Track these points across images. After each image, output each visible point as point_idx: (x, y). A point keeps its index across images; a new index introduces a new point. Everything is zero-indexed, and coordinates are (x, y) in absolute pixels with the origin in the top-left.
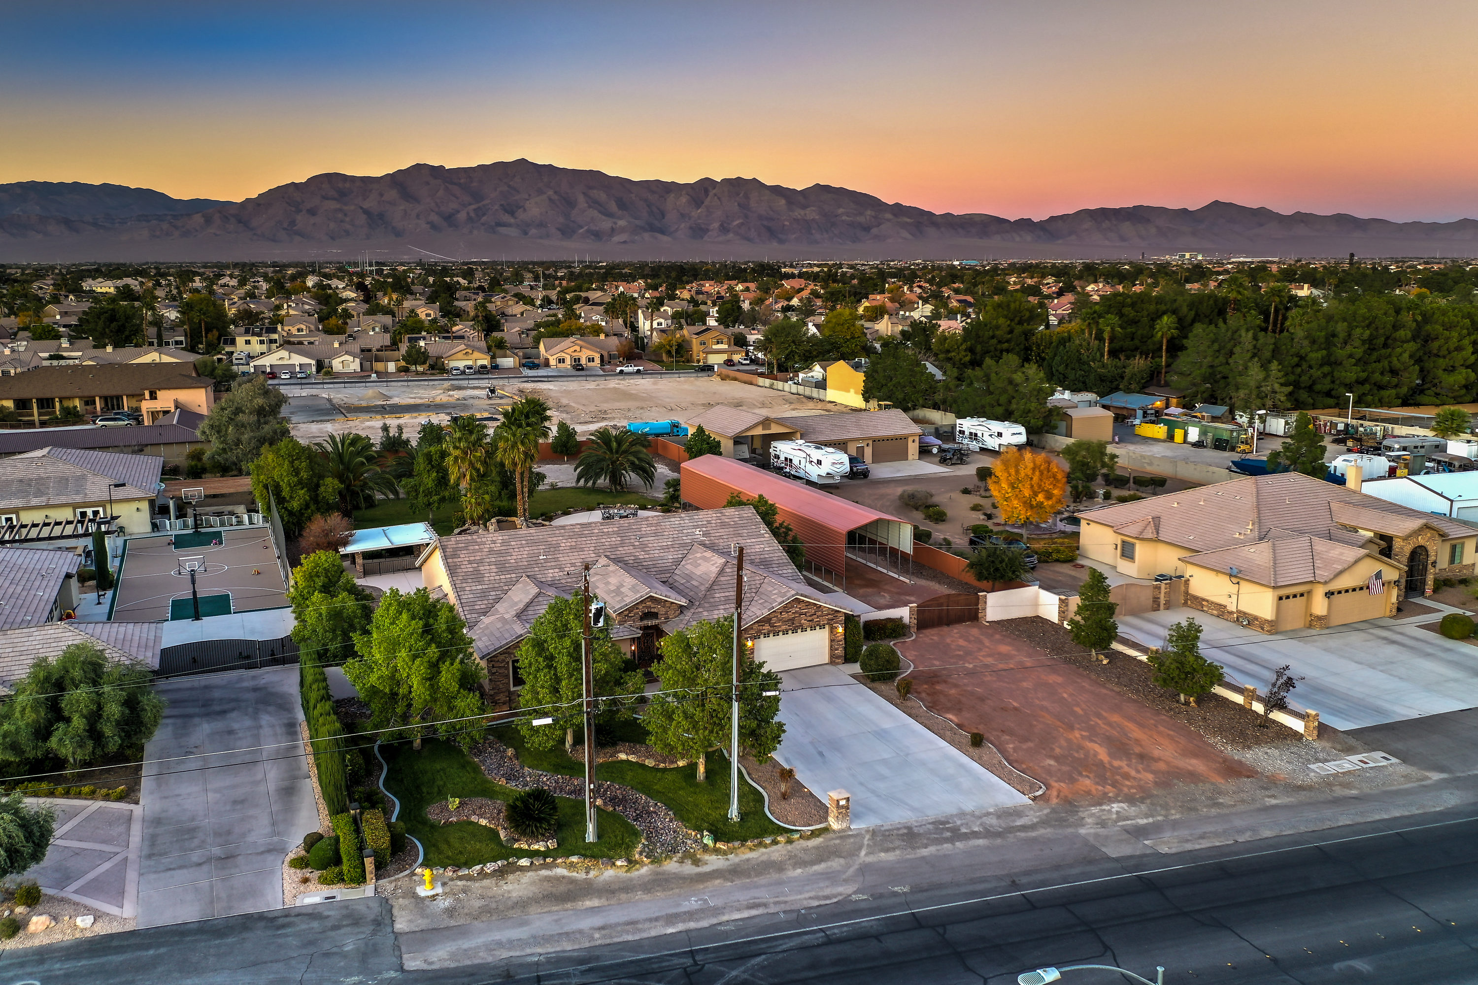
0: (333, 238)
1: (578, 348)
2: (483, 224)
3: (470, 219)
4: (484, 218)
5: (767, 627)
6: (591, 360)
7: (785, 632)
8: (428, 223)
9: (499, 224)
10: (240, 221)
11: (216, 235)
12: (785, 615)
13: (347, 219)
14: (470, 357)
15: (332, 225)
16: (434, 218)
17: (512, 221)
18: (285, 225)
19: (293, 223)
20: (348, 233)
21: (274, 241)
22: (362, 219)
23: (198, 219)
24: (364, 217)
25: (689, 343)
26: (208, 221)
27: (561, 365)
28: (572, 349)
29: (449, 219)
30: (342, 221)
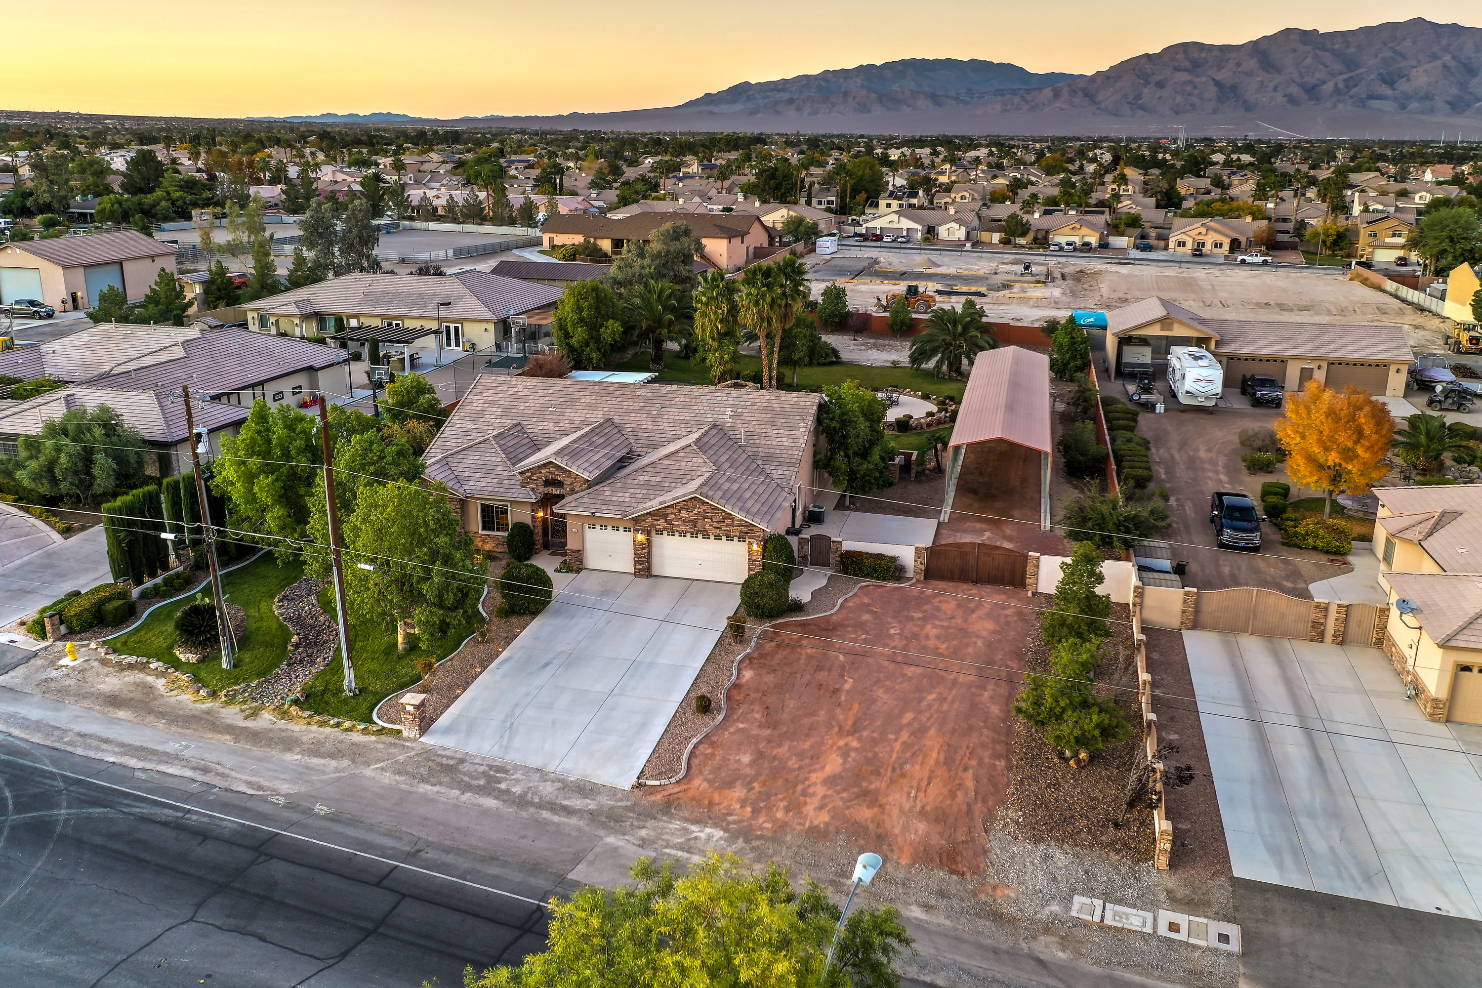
0: (1177, 113)
1: (1203, 230)
2: (1351, 97)
3: (1337, 91)
4: (1355, 90)
5: (662, 524)
6: (1218, 245)
7: (682, 534)
8: (1285, 96)
9: (1372, 97)
10: (1086, 95)
11: (1061, 109)
12: (684, 514)
13: (1196, 92)
14: (1077, 232)
15: (1179, 99)
16: (1294, 90)
17: (1389, 92)
18: (1130, 99)
19: (1138, 97)
20: (1193, 107)
21: (1116, 115)
22: (1212, 92)
23: (1048, 92)
24: (1214, 89)
25: (1357, 233)
26: (1057, 94)
27: (1181, 249)
28: (1197, 231)
29: (1312, 91)
30: (1190, 95)
